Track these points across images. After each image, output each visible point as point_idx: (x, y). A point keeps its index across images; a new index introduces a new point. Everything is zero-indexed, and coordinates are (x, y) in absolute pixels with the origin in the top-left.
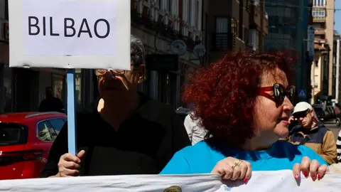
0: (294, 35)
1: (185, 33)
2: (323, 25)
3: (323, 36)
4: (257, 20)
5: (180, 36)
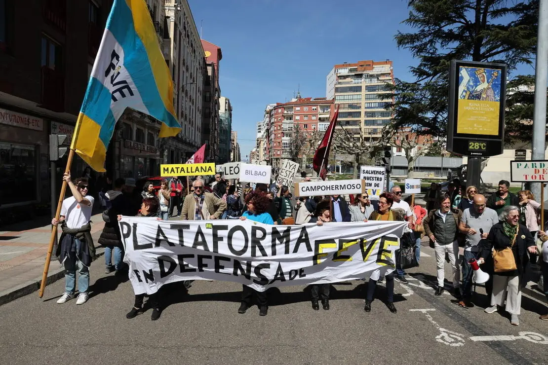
0: (226, 144)
1: (196, 145)
2: (233, 140)
3: (233, 144)
4: (216, 141)
5: (195, 146)
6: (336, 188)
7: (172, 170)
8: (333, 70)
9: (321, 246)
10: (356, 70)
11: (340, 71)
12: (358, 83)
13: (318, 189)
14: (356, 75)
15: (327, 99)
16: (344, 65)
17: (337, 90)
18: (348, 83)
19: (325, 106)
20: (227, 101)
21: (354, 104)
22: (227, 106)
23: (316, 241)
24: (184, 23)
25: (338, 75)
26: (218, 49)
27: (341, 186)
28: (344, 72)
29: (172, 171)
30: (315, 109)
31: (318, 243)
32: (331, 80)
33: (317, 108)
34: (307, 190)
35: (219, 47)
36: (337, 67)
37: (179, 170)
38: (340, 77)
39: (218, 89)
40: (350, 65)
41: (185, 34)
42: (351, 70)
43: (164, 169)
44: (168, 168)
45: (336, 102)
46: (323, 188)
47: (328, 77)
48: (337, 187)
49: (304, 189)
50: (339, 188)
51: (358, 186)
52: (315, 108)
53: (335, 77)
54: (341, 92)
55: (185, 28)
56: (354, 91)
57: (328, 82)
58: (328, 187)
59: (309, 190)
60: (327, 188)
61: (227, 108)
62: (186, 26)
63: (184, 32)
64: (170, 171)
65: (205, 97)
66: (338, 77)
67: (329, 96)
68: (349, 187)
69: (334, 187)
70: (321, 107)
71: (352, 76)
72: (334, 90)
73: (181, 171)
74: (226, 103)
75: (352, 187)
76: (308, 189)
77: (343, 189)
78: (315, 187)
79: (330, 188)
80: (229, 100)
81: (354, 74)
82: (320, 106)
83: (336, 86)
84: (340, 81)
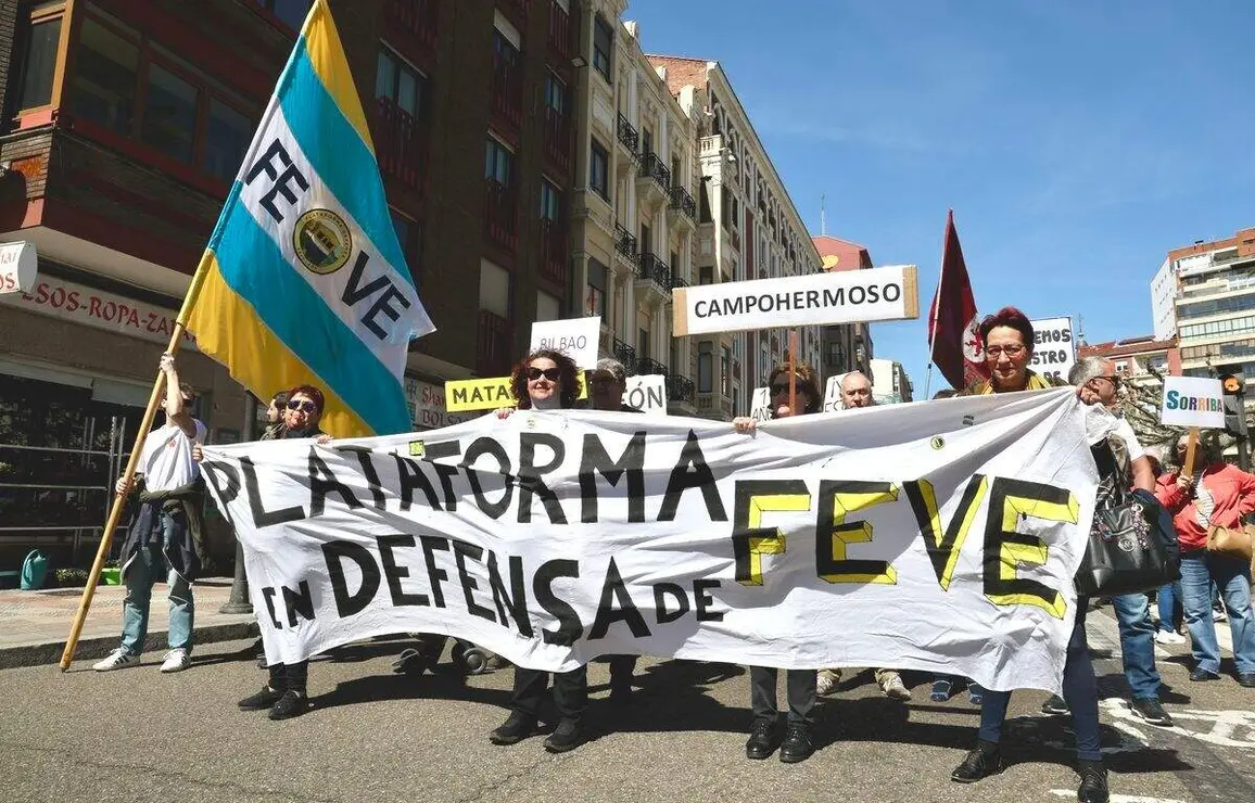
6: (809, 300)
7: (477, 394)
8: (1167, 262)
9: (757, 501)
10: (1234, 254)
11: (1183, 264)
12: (1242, 287)
13: (748, 306)
14: (1234, 268)
15: (1158, 339)
16: (1199, 248)
17: (1181, 312)
18: (1215, 290)
19: (1153, 357)
20: (897, 369)
21: (1237, 344)
22: (897, 379)
23: (739, 484)
24: (760, 193)
25: (1182, 275)
26: (861, 252)
27: (826, 292)
28: (1200, 264)
29: (474, 396)
30: (1125, 367)
31: (745, 491)
32: (1164, 290)
33: (1131, 362)
34: (711, 311)
35: (863, 248)
36: (1176, 255)
37: (494, 393)
38: (1188, 279)
39: (864, 337)
40: (1213, 246)
41: (764, 218)
42: (1217, 258)
43: (455, 391)
44: (464, 390)
45: (1183, 344)
46: (766, 303)
47: (1154, 284)
48: (812, 298)
49: (704, 309)
50: (820, 300)
51: (891, 293)
52: (1125, 363)
53: (1172, 281)
54: (1194, 316)
55: (762, 205)
56: (1234, 309)
57: (1156, 299)
58: (783, 298)
59: (718, 310)
60: (779, 302)
61: (898, 385)
62: (766, 201)
63: (761, 214)
64: (469, 396)
65: (830, 355)
66: (1182, 279)
67: (1162, 330)
68: (857, 295)
69: (804, 297)
70: (1139, 359)
71: (1223, 271)
72: (1173, 313)
73: (500, 394)
74: (894, 373)
75: (869, 297)
76: (714, 308)
77: (834, 303)
78: (739, 299)
79: (787, 301)
80: (900, 367)
81: (1227, 266)
82: (1136, 357)
83: (1179, 303)
84: (1188, 289)
